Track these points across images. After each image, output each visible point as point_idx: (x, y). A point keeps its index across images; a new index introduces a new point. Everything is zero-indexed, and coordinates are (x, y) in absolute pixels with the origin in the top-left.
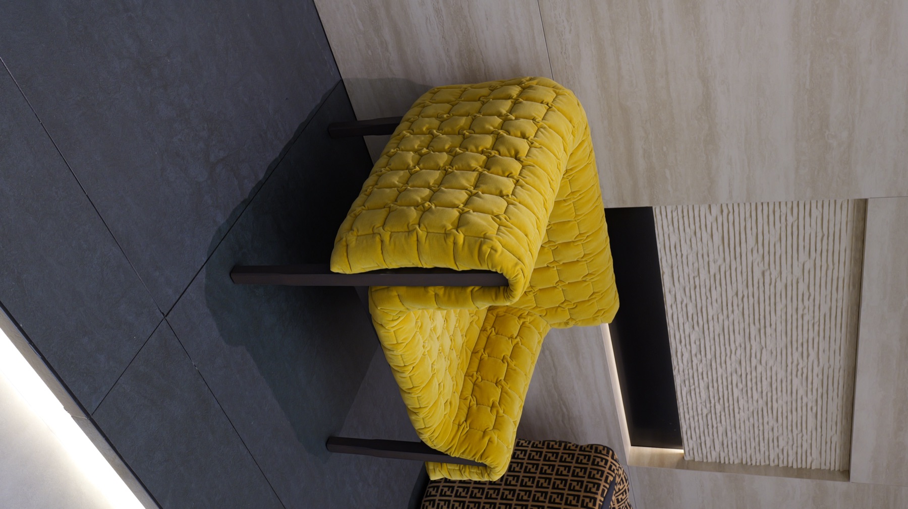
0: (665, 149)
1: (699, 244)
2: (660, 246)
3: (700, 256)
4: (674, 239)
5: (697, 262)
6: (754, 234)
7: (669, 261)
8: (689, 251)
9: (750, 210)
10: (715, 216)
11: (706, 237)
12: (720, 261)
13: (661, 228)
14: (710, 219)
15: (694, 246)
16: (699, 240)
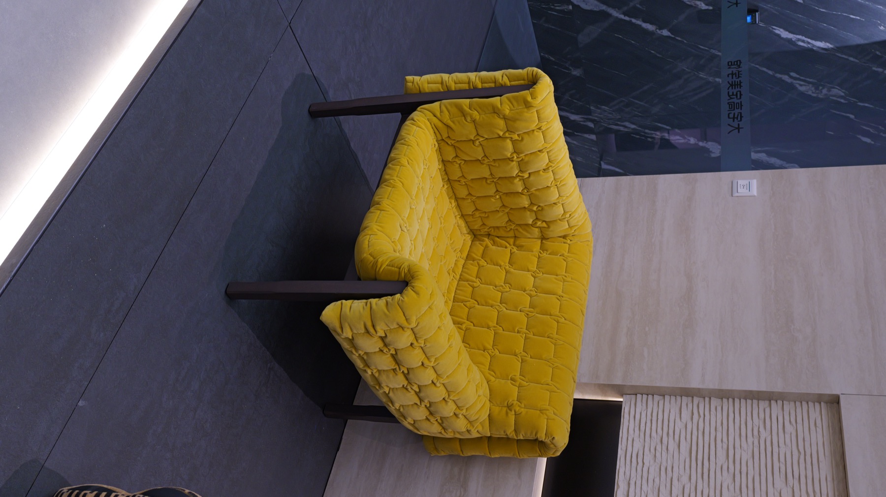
0: (647, 329)
1: (664, 453)
2: (620, 452)
3: (663, 469)
4: (638, 445)
5: (658, 478)
6: (725, 446)
7: (628, 473)
8: (652, 462)
9: (721, 418)
10: (685, 422)
11: (672, 446)
12: (685, 479)
13: (627, 431)
14: (679, 425)
15: (658, 454)
16: (664, 448)
